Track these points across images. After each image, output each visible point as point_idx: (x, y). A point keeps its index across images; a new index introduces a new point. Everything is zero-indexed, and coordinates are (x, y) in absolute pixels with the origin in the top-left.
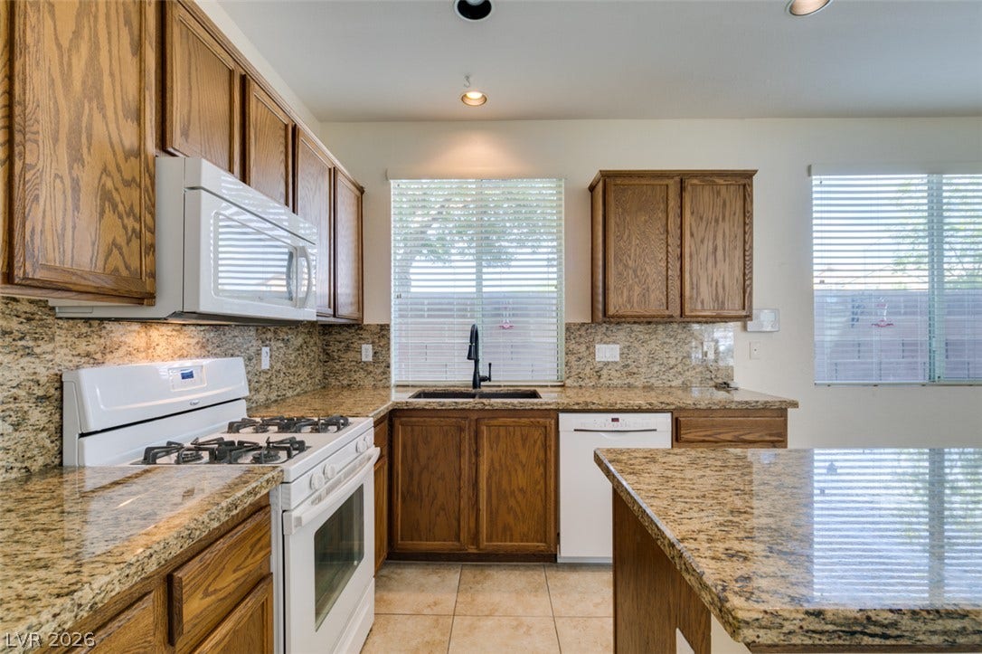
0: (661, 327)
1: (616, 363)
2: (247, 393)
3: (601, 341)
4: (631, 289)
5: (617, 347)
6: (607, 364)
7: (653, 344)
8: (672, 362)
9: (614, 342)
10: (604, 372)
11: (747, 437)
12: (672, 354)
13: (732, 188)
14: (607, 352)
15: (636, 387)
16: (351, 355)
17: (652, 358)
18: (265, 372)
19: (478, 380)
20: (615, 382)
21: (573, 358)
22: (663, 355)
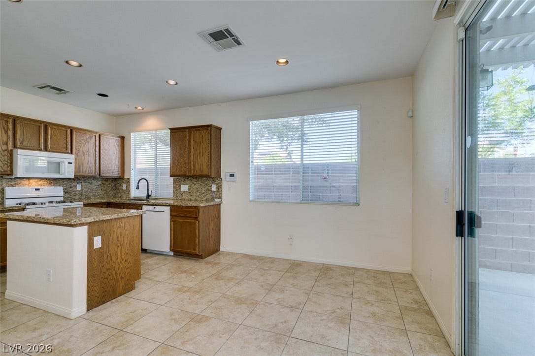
0: (200, 179)
1: (187, 191)
2: (63, 195)
3: (183, 184)
4: (177, 167)
5: (187, 186)
6: (184, 192)
7: (197, 185)
8: (203, 191)
9: (187, 184)
10: (184, 194)
11: (188, 215)
12: (203, 189)
13: (205, 131)
14: (184, 188)
15: (193, 200)
16: (121, 187)
17: (197, 191)
18: (79, 191)
19: (148, 196)
20: (187, 198)
21: (175, 190)
22: (200, 189)
